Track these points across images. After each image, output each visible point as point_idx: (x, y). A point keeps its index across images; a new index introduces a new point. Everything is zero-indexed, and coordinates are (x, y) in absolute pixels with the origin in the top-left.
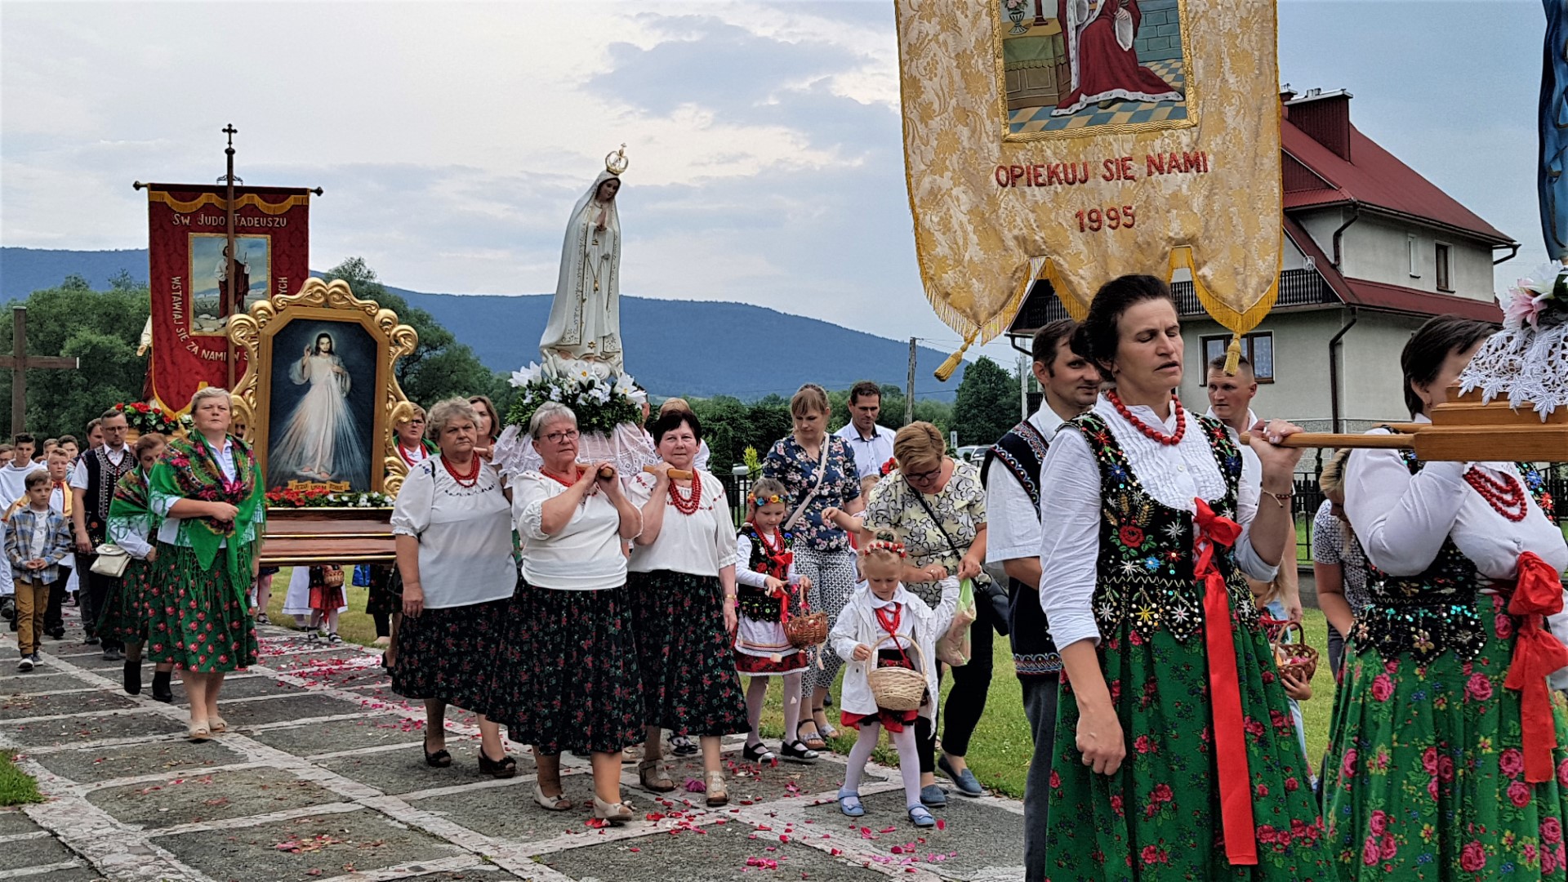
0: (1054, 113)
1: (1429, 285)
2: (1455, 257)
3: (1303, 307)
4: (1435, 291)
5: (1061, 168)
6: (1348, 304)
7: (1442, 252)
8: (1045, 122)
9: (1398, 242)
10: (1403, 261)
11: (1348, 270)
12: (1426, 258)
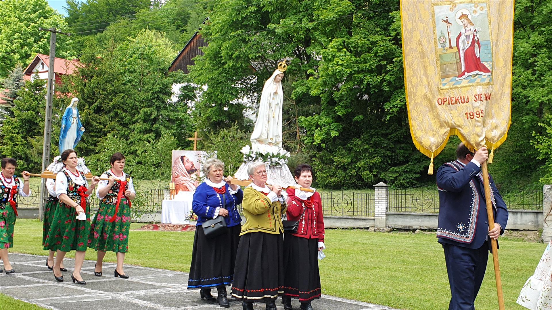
0: (457, 79)
5: (460, 98)
8: (454, 82)
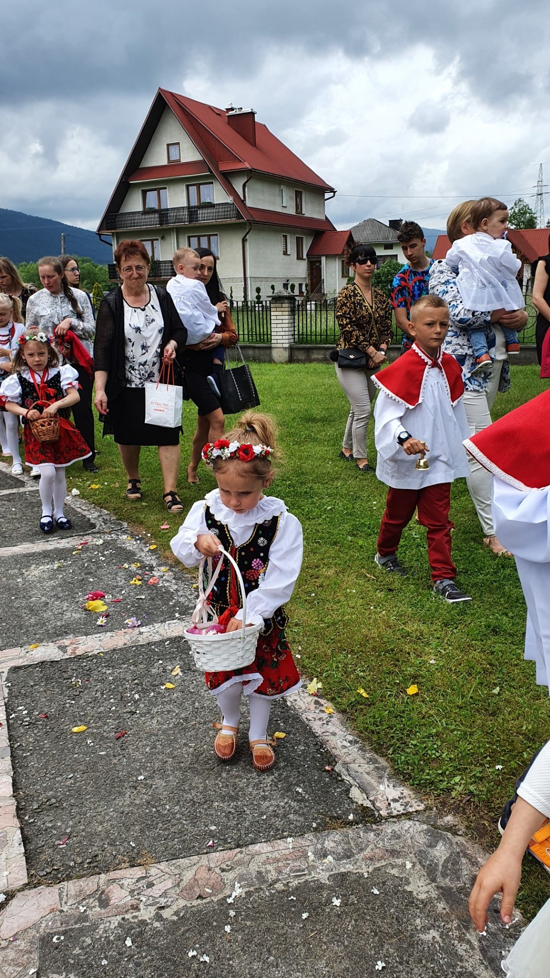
1: (292, 211)
2: (305, 197)
3: (229, 221)
4: (295, 214)
6: (248, 220)
7: (298, 195)
9: (276, 190)
10: (278, 199)
11: (249, 204)
12: (290, 197)
